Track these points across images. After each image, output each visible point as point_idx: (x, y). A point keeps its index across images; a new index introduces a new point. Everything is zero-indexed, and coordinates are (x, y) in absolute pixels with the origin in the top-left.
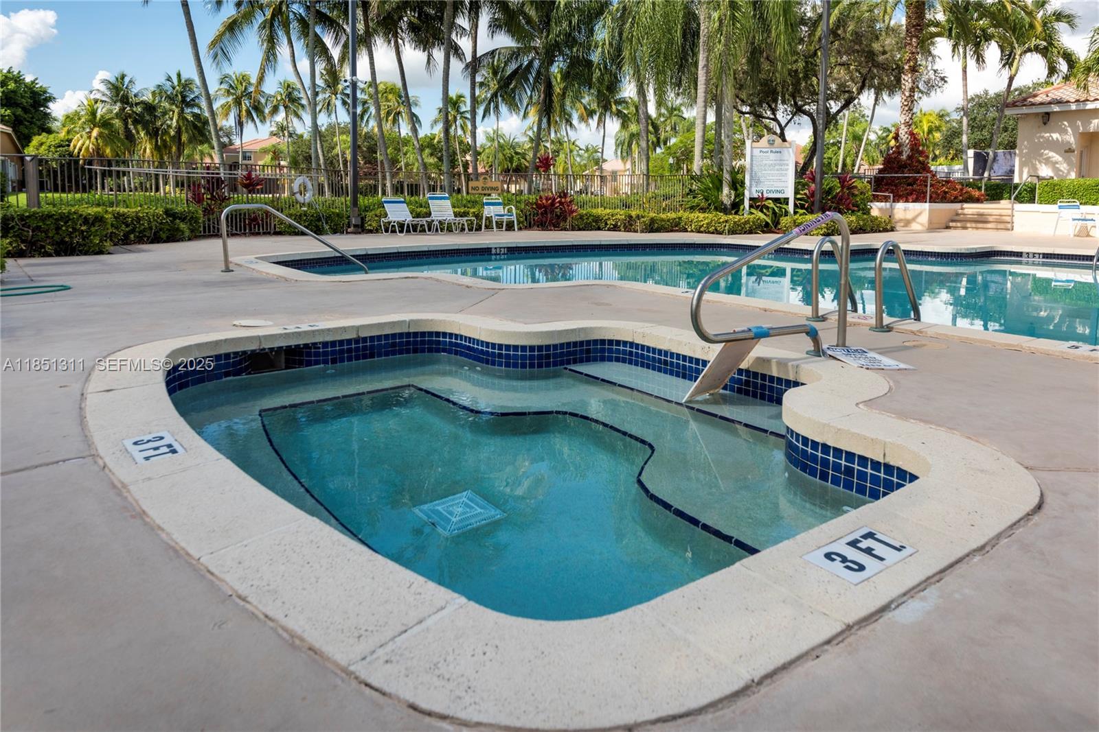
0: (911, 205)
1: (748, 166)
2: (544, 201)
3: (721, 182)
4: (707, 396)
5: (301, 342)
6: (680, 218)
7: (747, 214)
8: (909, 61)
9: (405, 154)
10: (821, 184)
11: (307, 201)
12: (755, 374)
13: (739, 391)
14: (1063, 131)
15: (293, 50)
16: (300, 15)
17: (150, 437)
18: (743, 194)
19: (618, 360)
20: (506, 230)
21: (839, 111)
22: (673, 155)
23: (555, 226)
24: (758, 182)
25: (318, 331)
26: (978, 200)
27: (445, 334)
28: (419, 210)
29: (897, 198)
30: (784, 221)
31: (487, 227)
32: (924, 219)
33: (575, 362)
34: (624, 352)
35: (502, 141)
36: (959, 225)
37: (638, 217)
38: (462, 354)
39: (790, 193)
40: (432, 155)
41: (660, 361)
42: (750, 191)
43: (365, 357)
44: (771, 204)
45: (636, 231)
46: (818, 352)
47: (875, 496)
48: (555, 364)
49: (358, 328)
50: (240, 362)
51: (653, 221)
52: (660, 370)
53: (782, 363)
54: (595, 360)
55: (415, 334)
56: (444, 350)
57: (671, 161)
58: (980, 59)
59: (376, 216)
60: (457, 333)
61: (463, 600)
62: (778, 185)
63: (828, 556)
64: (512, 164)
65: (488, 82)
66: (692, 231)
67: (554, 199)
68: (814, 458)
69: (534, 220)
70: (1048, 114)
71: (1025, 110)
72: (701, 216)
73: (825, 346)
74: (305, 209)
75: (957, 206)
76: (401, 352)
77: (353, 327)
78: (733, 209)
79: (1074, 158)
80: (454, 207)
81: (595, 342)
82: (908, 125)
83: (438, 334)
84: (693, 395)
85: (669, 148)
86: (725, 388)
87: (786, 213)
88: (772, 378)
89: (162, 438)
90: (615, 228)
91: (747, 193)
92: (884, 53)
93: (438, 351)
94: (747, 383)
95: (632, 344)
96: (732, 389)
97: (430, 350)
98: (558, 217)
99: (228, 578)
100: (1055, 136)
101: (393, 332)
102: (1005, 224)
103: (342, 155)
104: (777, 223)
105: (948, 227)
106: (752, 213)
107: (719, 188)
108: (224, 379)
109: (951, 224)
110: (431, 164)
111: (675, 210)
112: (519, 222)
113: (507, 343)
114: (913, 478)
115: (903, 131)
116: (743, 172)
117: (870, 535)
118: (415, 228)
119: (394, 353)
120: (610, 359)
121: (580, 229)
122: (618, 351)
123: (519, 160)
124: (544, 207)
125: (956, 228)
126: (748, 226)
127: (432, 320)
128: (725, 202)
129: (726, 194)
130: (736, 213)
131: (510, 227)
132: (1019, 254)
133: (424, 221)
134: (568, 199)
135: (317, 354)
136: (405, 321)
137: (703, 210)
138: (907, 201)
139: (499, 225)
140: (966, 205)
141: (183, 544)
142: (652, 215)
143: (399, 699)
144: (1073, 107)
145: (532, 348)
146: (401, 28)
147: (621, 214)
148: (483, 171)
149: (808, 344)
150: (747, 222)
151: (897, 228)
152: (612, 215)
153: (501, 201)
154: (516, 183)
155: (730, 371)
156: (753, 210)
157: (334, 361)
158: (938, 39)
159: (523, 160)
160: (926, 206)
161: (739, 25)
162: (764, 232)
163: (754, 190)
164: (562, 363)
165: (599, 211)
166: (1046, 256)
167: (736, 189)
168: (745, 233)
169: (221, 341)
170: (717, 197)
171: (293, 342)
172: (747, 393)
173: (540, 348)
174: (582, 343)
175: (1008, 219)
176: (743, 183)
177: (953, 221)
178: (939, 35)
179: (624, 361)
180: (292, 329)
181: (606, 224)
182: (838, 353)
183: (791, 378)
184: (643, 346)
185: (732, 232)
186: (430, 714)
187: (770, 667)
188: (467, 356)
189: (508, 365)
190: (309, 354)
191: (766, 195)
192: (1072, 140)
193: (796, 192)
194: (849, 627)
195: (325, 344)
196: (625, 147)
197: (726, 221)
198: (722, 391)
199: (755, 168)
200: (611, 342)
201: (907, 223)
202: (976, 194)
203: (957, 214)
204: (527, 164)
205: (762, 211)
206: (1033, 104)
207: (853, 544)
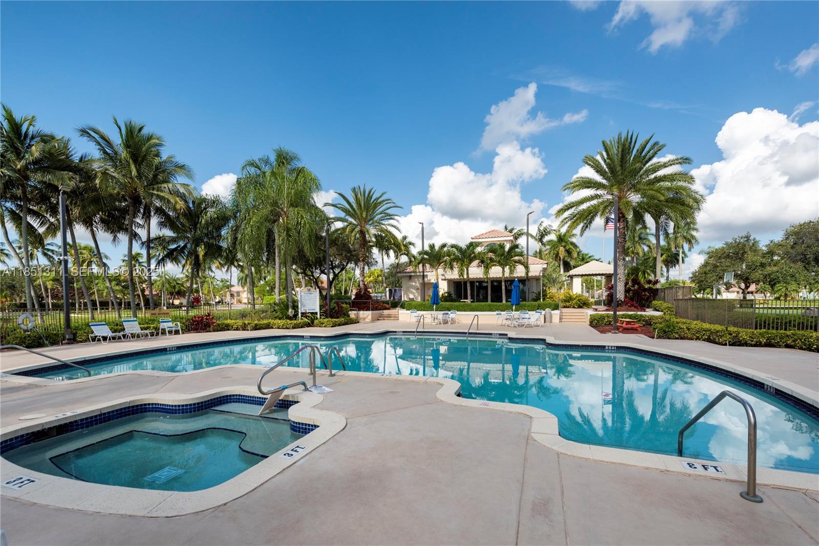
0: (365, 312)
1: (299, 300)
2: (197, 319)
3: (288, 307)
4: (268, 411)
5: (67, 421)
6: (269, 323)
7: (300, 320)
8: (362, 257)
9: (97, 284)
10: (330, 306)
11: (29, 328)
12: (285, 401)
13: (280, 407)
14: (416, 282)
15: (6, 230)
16: (11, 209)
17: (14, 479)
18: (298, 311)
19: (234, 402)
20: (175, 334)
21: (339, 273)
22: (269, 285)
23: (203, 330)
24: (304, 306)
25: (77, 415)
26: (388, 309)
27: (149, 404)
28: (116, 327)
29: (360, 309)
30: (316, 322)
31: (162, 333)
32: (370, 317)
33: (215, 406)
34: (236, 399)
35: (167, 277)
36: (382, 318)
37: (249, 324)
38: (159, 411)
39: (318, 310)
40: (117, 285)
41: (251, 400)
42: (301, 310)
43: (105, 421)
44: (310, 315)
45: (248, 330)
46: (306, 389)
47: (306, 433)
48: (206, 408)
49: (101, 410)
50: (29, 438)
51: (256, 325)
52: (251, 403)
53: (293, 396)
54: (224, 403)
55: (133, 407)
56: (149, 411)
57: (268, 288)
58: (388, 255)
59: (85, 333)
60: (156, 402)
61: (178, 492)
62: (313, 307)
63: (285, 455)
64: (175, 289)
65: (157, 246)
66: (275, 328)
67: (203, 318)
68: (296, 427)
69: (191, 327)
70: (411, 276)
71: (404, 274)
72: (280, 321)
73: (308, 387)
74: (29, 333)
75: (382, 311)
76: (125, 416)
77: (98, 409)
78: (294, 317)
79: (419, 291)
80: (140, 324)
81: (224, 397)
82: (363, 281)
83: (145, 405)
84: (262, 412)
85: (267, 282)
86: (275, 406)
87: (317, 318)
88: (290, 401)
89: (21, 478)
90: (237, 329)
91: (300, 311)
92: (355, 251)
93: (146, 412)
94: (282, 404)
95: (239, 395)
96: (277, 407)
97: (141, 412)
98: (205, 325)
99: (90, 509)
100: (414, 284)
101: (120, 408)
102: (396, 318)
103: (43, 285)
104: (313, 322)
105: (378, 320)
106: (302, 319)
107: (287, 309)
108: (20, 447)
109: (380, 318)
110: (117, 290)
111: (268, 318)
112: (182, 329)
113: (182, 404)
114: (318, 426)
115: (361, 283)
116: (298, 302)
117: (298, 447)
118: (114, 338)
119: (121, 417)
120: (230, 402)
121: (218, 331)
122: (234, 399)
123: (179, 287)
124: (197, 321)
125: (381, 320)
126: (300, 325)
127: (142, 399)
128: (290, 315)
129: (291, 312)
130: (295, 320)
131: (177, 332)
132: (396, 332)
133: (121, 334)
134: (211, 317)
135: (78, 425)
136: (127, 402)
137: (280, 319)
138: (363, 310)
139: (170, 332)
140: (384, 311)
141: (63, 507)
142: (256, 322)
143: (162, 517)
144: (418, 274)
145: (194, 404)
146: (95, 222)
147: (240, 322)
148: (155, 293)
149: (303, 387)
150: (300, 323)
151: (360, 321)
152: (236, 323)
153: (171, 320)
154: (178, 299)
155: (275, 401)
156: (303, 318)
157: (87, 427)
158: (374, 248)
159: (182, 287)
160: (370, 312)
161: (291, 243)
162: (308, 327)
163: (302, 309)
164: (209, 408)
165: (229, 321)
166: (404, 332)
167: (295, 309)
168: (299, 328)
169: (18, 430)
170: (286, 313)
171: (63, 423)
172: (282, 407)
173: (198, 404)
174: (217, 398)
175: (397, 316)
176: (298, 307)
177: (380, 317)
178: (373, 246)
179: (236, 402)
180: (61, 416)
181: (232, 327)
182: (313, 389)
183: (296, 400)
184: (244, 396)
185: (294, 328)
186: (172, 517)
187: (262, 482)
188: (162, 412)
189: (183, 413)
190: (73, 426)
191: (307, 311)
192: (418, 285)
193: (320, 310)
194: (284, 469)
195: (82, 420)
196: (243, 281)
197: (291, 323)
198: (274, 408)
199: (302, 300)
200: (230, 396)
201: (364, 319)
202: (388, 306)
203: (381, 315)
204: (185, 290)
205: (306, 318)
206: (406, 272)
207: (292, 450)
